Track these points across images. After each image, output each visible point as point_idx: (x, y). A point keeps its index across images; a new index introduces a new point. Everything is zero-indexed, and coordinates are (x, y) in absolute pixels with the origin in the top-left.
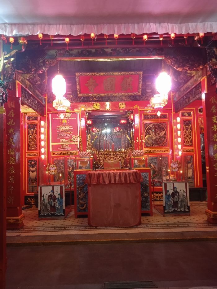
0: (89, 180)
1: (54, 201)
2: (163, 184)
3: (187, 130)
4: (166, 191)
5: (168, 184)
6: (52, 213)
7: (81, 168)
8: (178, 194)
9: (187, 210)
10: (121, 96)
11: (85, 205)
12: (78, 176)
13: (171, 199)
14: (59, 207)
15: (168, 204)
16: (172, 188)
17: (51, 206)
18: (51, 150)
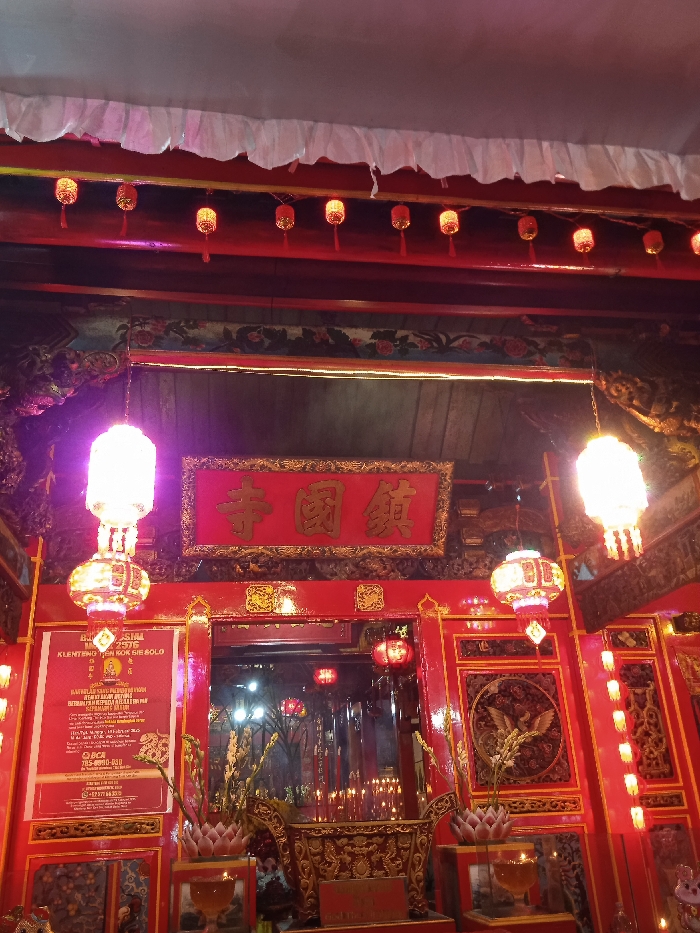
3: (642, 707)
10: (364, 557)
18: (28, 814)
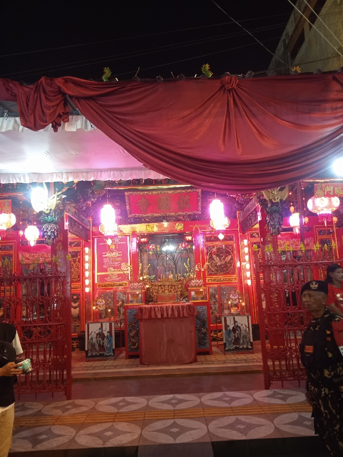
0: (140, 315)
1: (103, 340)
2: (223, 319)
4: (226, 326)
5: (228, 318)
6: (101, 353)
7: (132, 302)
8: (239, 329)
9: (250, 347)
10: (178, 216)
11: (137, 344)
12: (129, 311)
13: (232, 335)
14: (109, 346)
15: (228, 341)
16: (233, 322)
17: (100, 345)
18: (96, 282)
